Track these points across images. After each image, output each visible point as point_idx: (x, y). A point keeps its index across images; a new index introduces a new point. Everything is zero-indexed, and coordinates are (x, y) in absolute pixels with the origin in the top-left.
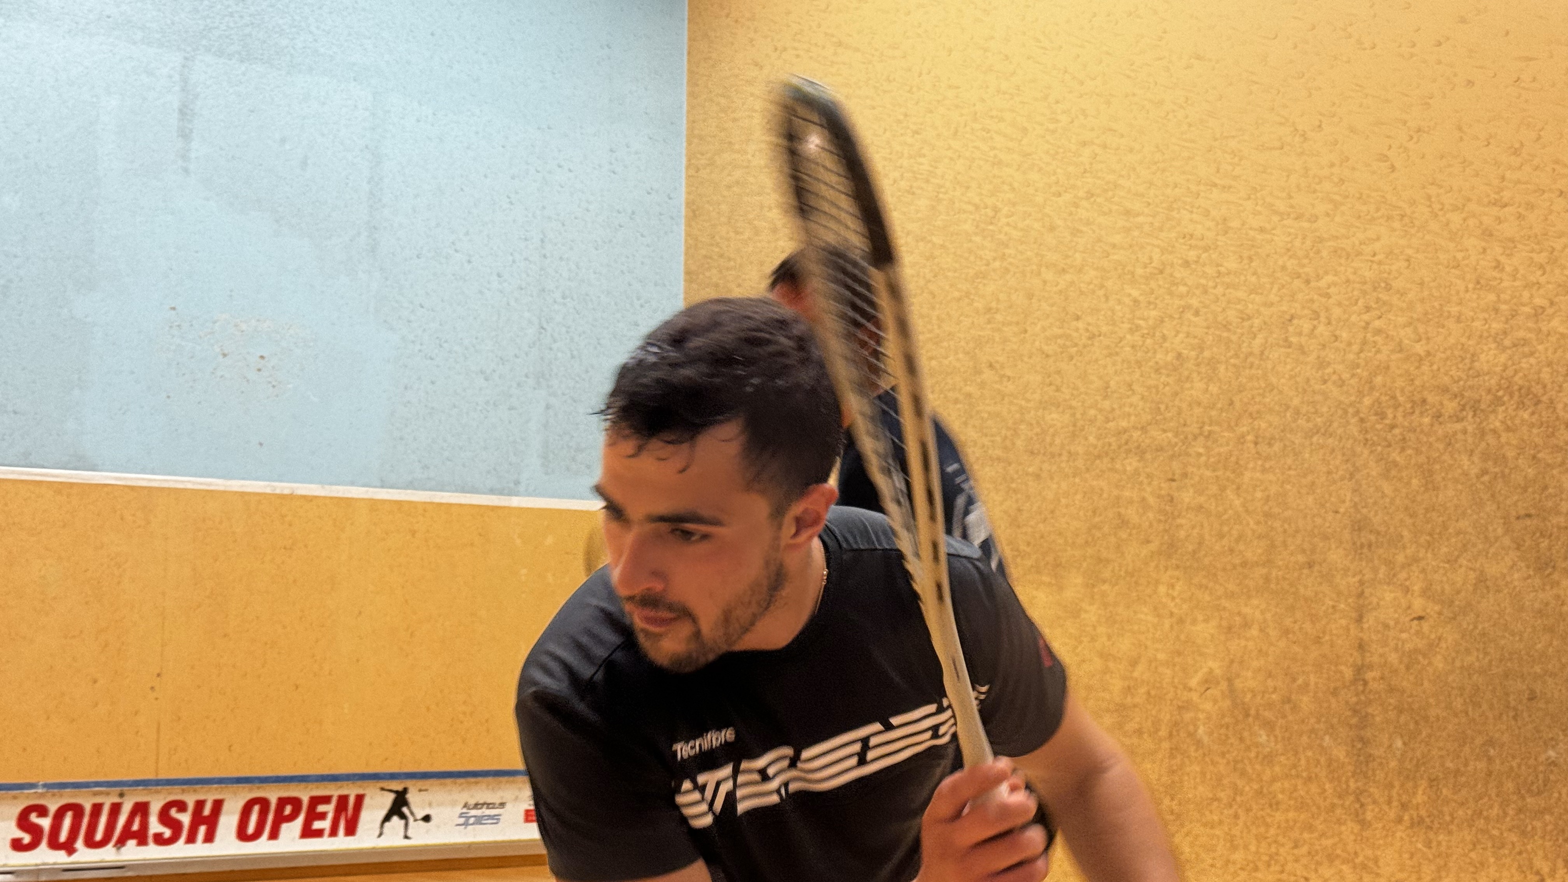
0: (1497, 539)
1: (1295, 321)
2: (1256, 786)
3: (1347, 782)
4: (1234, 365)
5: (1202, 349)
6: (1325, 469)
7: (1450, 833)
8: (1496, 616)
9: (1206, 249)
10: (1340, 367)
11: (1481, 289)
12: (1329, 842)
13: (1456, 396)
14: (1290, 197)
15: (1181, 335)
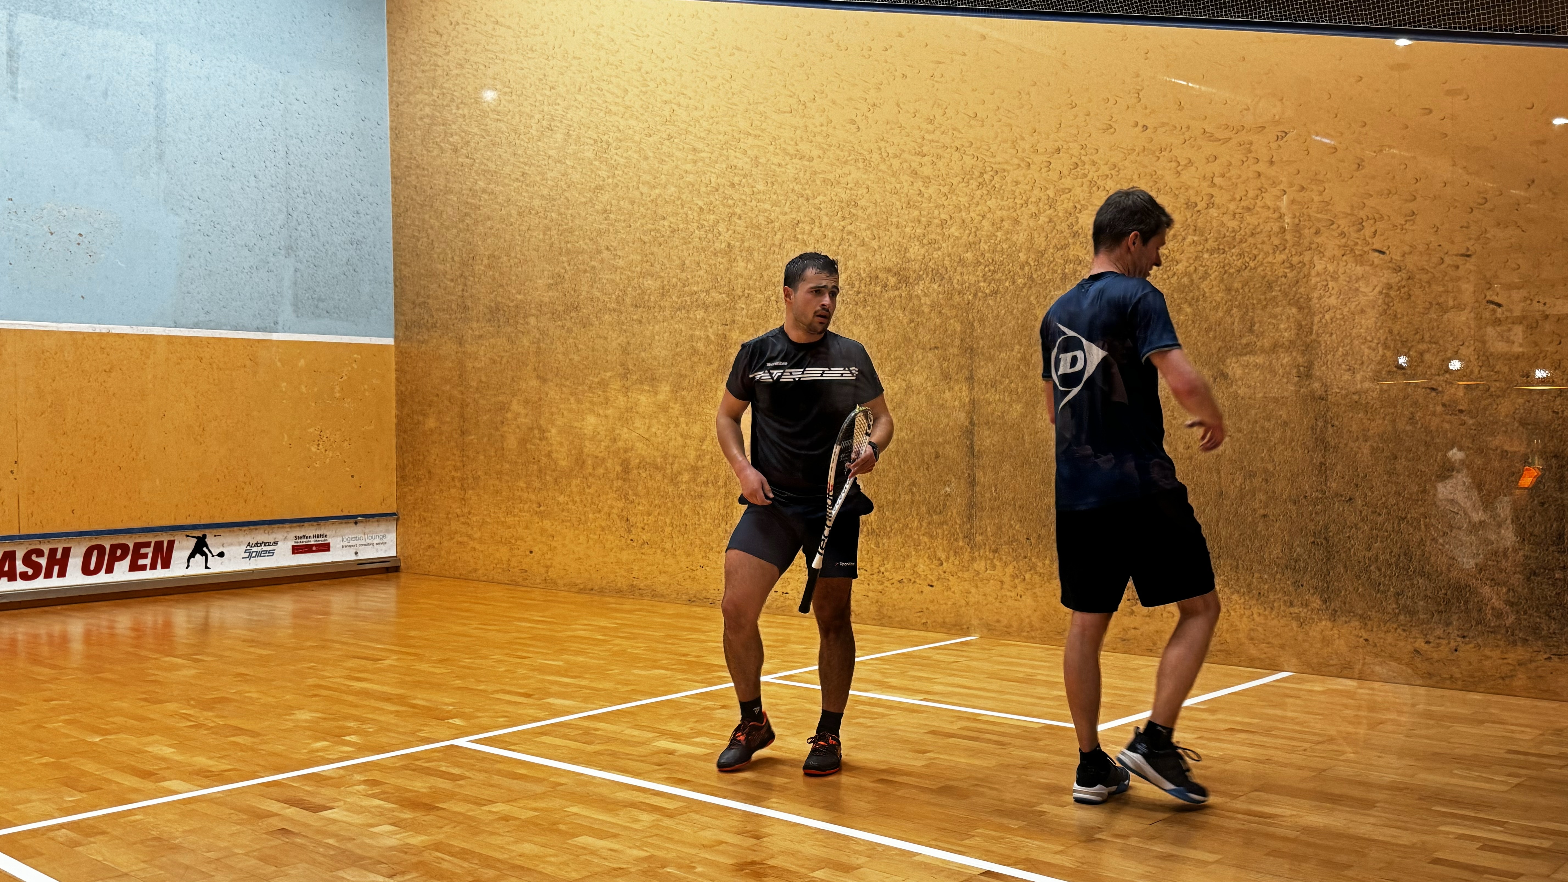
0: (918, 362)
4: (764, 252)
5: (743, 242)
7: (889, 538)
9: (745, 176)
11: (910, 207)
13: (895, 274)
14: (797, 145)
15: (730, 232)
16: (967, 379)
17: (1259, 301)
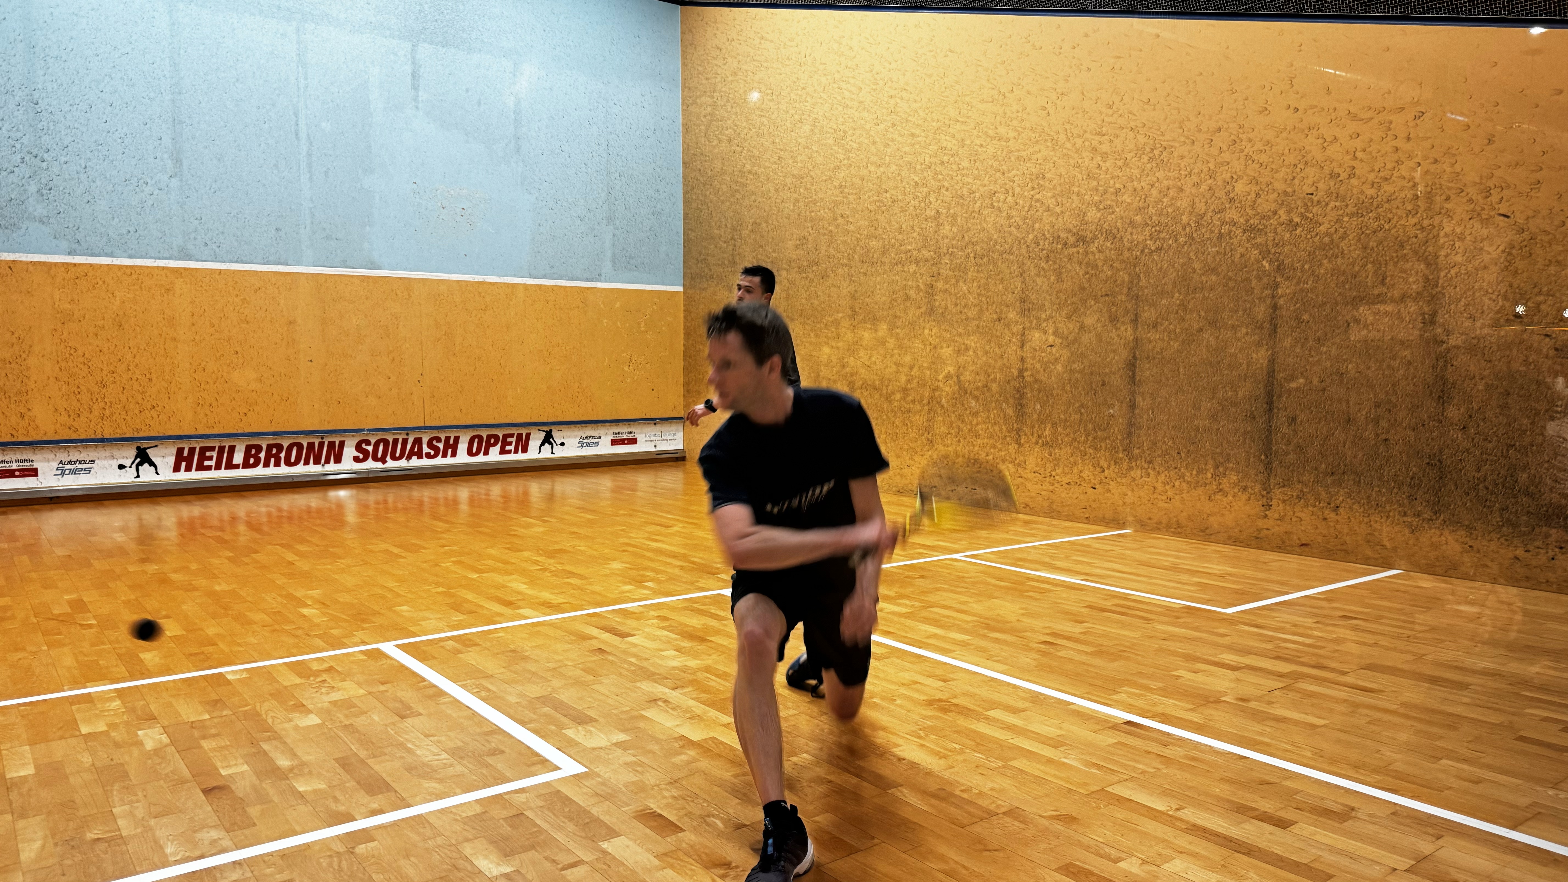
0: (1091, 307)
1: (997, 195)
2: (969, 427)
3: (1013, 425)
4: (965, 218)
5: (949, 209)
6: (1008, 271)
7: (1060, 449)
8: (1088, 344)
9: (953, 156)
10: (1018, 219)
11: (1089, 179)
12: (1003, 453)
13: (1075, 234)
14: (996, 129)
15: (939, 201)
16: (1132, 321)
17: (1392, 258)
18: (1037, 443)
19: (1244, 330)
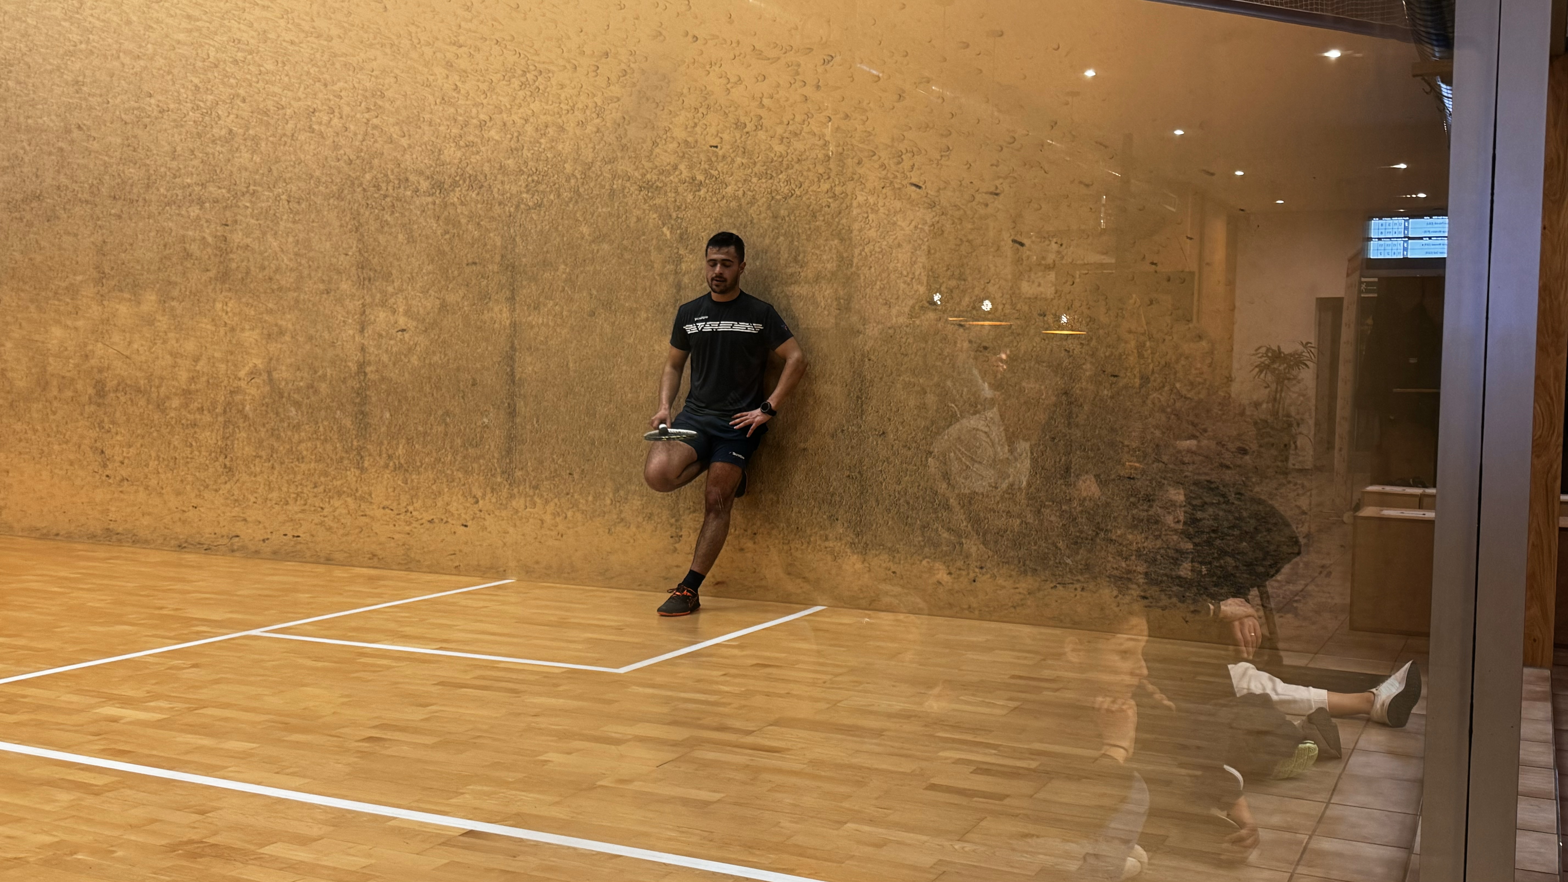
0: (454, 278)
1: (317, 114)
2: (288, 447)
3: (352, 442)
4: (272, 143)
5: (248, 129)
6: (339, 224)
7: (419, 473)
8: (453, 330)
9: (251, 52)
10: (348, 151)
11: (445, 103)
12: (339, 483)
13: (428, 178)
14: (313, 21)
15: (232, 116)
16: (507, 299)
17: (804, 231)
18: (387, 466)
19: (643, 315)
